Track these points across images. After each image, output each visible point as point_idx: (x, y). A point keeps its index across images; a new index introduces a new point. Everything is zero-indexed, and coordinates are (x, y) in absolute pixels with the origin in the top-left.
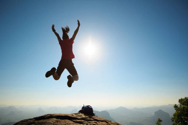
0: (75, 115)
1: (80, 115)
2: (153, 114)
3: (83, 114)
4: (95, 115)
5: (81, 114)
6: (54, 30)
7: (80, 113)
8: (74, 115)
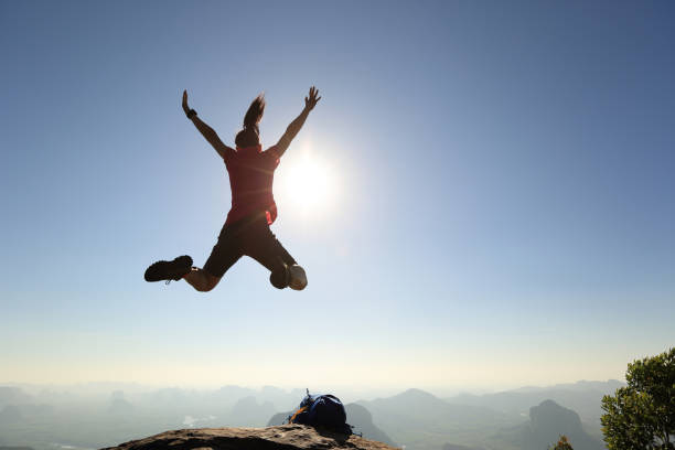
0: (283, 435)
1: (301, 432)
2: (525, 415)
3: (312, 429)
4: (354, 431)
5: (304, 430)
6: (191, 114)
7: (302, 426)
8: (279, 432)
